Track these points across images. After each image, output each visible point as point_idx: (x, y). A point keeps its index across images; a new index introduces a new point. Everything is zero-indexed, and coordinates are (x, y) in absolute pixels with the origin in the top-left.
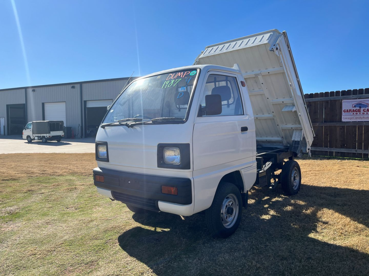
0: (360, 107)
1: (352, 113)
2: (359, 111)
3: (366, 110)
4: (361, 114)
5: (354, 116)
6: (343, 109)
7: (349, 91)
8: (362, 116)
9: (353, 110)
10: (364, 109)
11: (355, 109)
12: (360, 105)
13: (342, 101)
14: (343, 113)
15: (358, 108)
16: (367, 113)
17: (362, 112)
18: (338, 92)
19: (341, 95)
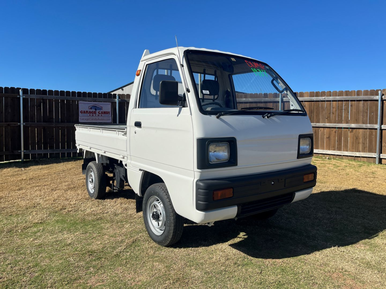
0: (96, 110)
1: (89, 114)
2: (95, 113)
3: (101, 112)
4: (97, 115)
5: (91, 117)
6: (80, 110)
7: (84, 93)
8: (97, 118)
9: (90, 111)
10: (99, 112)
11: (91, 110)
12: (96, 108)
13: (79, 102)
14: (80, 113)
15: (94, 110)
16: (102, 115)
17: (97, 114)
18: (74, 93)
19: (77, 96)
